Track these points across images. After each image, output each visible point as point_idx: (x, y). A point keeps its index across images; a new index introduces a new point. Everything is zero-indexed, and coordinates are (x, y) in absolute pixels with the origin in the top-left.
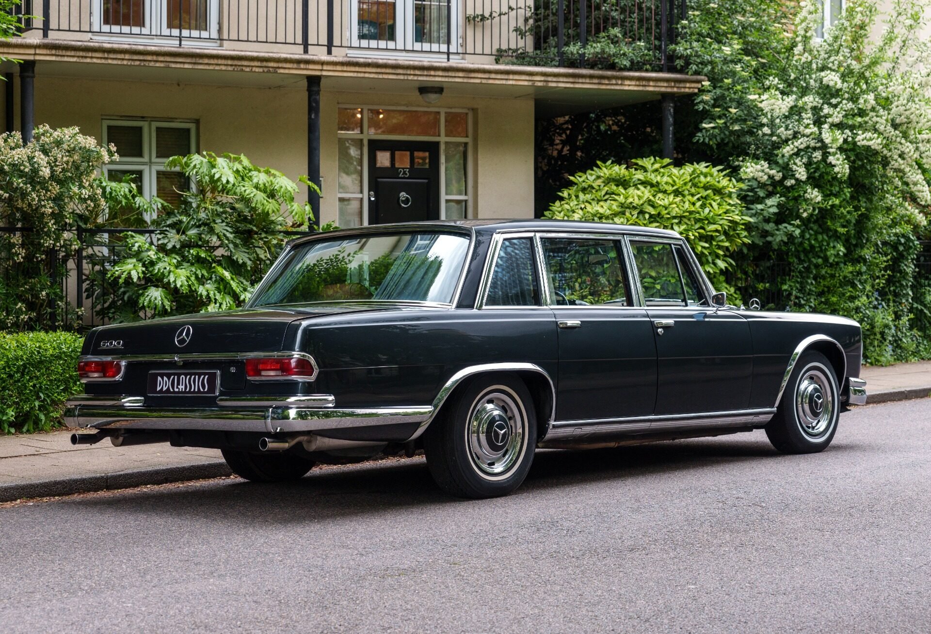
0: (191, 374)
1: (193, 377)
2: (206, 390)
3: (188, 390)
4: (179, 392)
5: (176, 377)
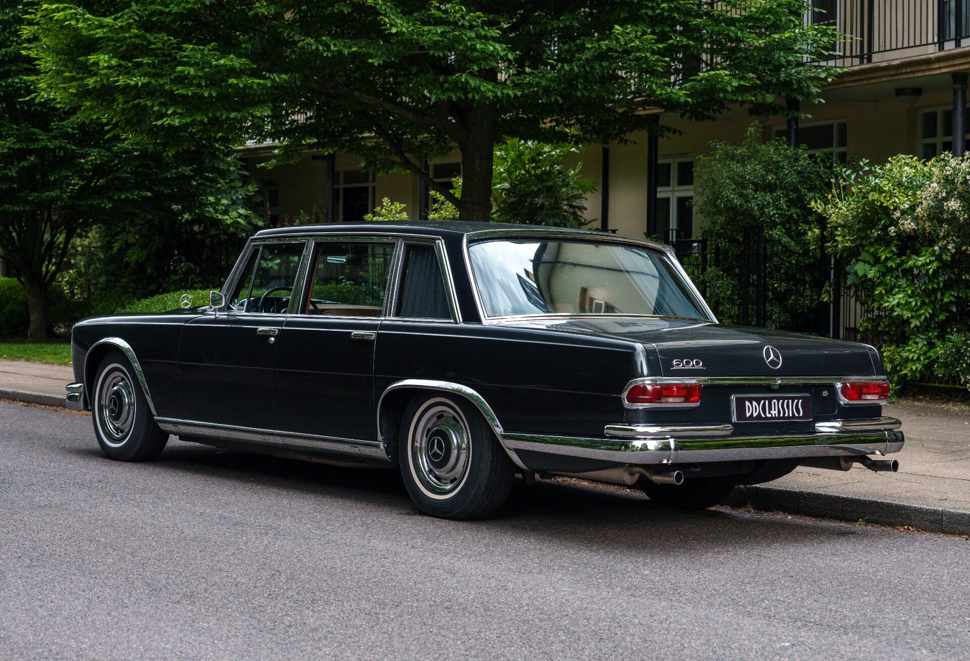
0: (784, 399)
1: (786, 401)
2: (801, 415)
3: (781, 415)
4: (772, 418)
5: (767, 401)
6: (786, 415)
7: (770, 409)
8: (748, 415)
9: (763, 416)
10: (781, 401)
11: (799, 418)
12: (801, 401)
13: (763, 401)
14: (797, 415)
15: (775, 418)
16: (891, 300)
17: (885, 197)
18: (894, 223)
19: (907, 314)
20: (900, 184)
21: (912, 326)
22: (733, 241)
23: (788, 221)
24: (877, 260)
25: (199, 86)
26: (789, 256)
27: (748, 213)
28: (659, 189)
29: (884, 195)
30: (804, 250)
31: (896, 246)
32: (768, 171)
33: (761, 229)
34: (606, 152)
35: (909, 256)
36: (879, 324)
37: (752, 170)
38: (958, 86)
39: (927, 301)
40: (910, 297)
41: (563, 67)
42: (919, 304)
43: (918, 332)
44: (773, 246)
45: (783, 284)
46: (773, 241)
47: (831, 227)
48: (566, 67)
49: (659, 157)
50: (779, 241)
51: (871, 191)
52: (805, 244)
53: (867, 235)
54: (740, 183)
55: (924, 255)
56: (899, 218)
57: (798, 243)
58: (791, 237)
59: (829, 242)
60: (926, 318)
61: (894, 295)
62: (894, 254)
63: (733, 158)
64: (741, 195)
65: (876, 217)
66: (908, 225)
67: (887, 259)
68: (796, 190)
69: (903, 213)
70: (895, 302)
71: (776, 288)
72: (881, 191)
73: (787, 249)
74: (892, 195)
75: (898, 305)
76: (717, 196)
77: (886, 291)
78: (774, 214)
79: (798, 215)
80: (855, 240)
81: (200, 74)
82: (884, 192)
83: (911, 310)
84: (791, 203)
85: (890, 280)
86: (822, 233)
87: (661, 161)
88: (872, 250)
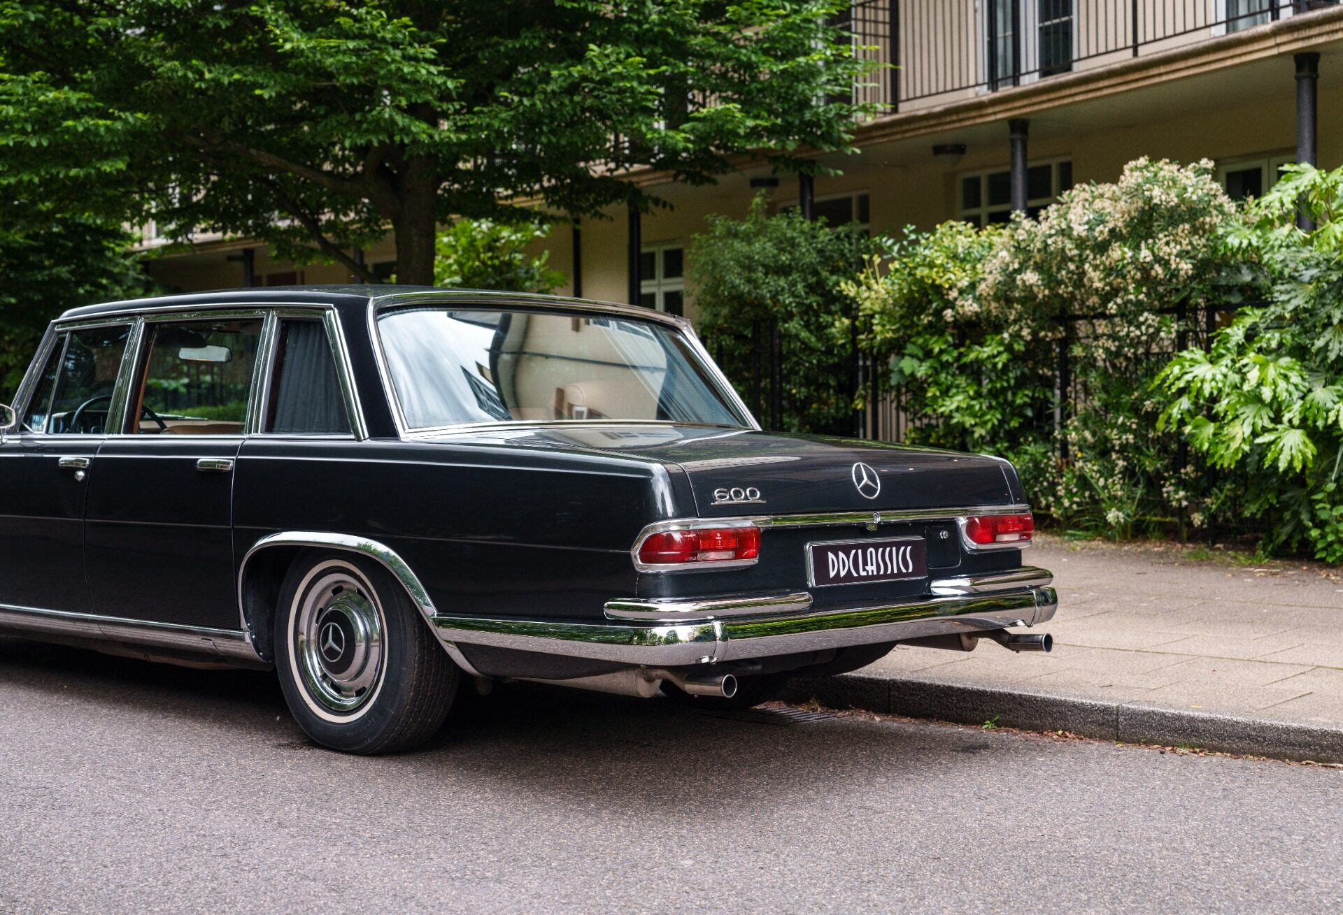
0: (884, 545)
1: (888, 549)
2: (910, 570)
3: (882, 572)
4: (867, 577)
5: (860, 551)
6: (889, 572)
7: (865, 563)
8: (832, 574)
9: (855, 575)
10: (881, 550)
11: (908, 575)
12: (909, 548)
13: (853, 552)
14: (904, 571)
15: (873, 577)
16: (948, 403)
17: (937, 272)
18: (951, 304)
19: (969, 421)
20: (955, 257)
21: (976, 435)
22: (739, 337)
23: (806, 313)
24: (928, 354)
25: (23, 132)
26: (809, 356)
27: (759, 304)
28: (643, 283)
29: (935, 270)
30: (827, 348)
31: (952, 335)
32: (783, 250)
33: (774, 320)
34: (577, 235)
35: (969, 347)
36: (930, 436)
37: (762, 248)
38: (1017, 136)
39: (994, 403)
40: (972, 399)
41: (521, 102)
42: (984, 407)
43: (983, 443)
44: (789, 343)
45: (803, 389)
46: (790, 336)
47: (864, 316)
48: (526, 102)
49: (642, 245)
50: (797, 336)
51: (919, 266)
52: (828, 340)
53: (913, 322)
54: (748, 265)
55: (990, 345)
56: (956, 299)
57: (819, 339)
58: (811, 332)
59: (863, 333)
60: (993, 425)
61: (952, 397)
62: (950, 346)
63: (736, 235)
64: (749, 280)
65: (925, 300)
66: (969, 306)
67: (941, 352)
68: (816, 273)
69: (961, 292)
70: (953, 407)
71: (795, 395)
72: (931, 265)
73: (807, 347)
74: (946, 270)
75: (958, 409)
76: (720, 282)
77: (941, 393)
78: (790, 303)
79: (818, 305)
80: (896, 331)
81: (23, 114)
82: (935, 266)
83: (974, 416)
84: (811, 289)
85: (946, 378)
86: (853, 324)
87: (644, 250)
88: (920, 341)
